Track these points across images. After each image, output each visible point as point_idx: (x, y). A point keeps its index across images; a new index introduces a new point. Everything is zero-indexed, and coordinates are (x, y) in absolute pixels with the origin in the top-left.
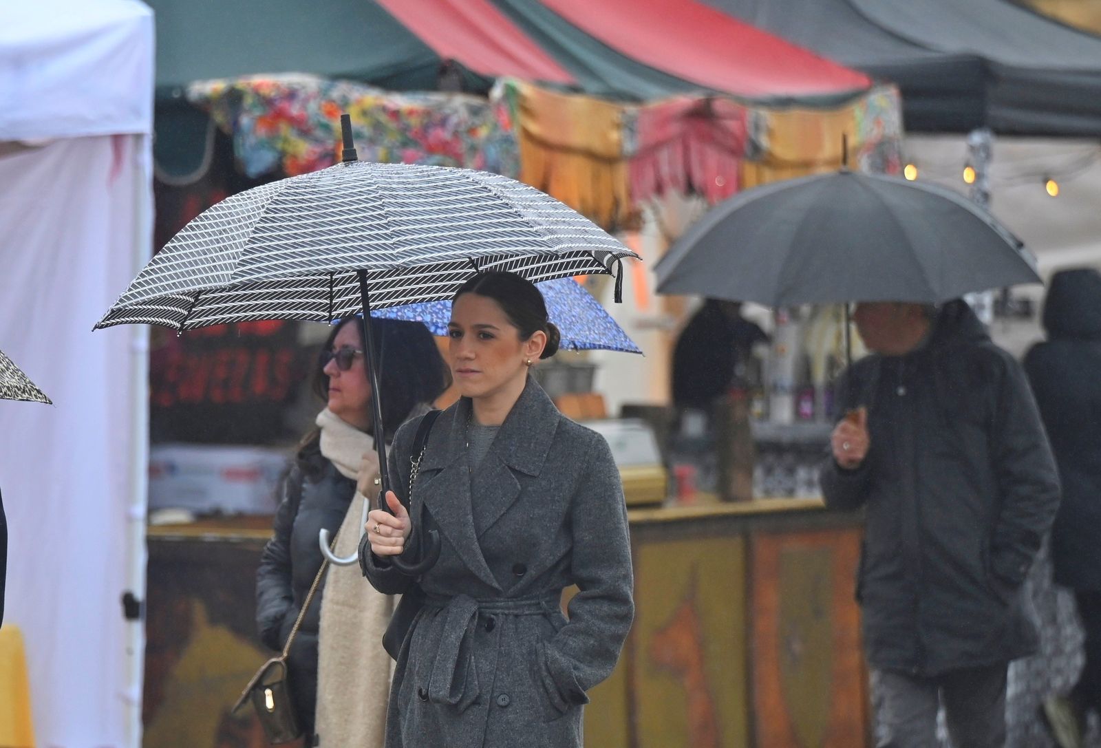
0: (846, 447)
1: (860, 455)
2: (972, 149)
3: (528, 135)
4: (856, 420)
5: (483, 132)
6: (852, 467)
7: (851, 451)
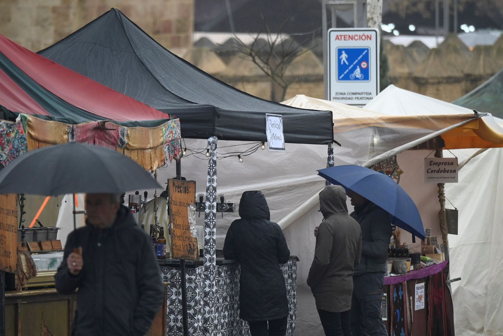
0: (74, 264)
1: (80, 268)
2: (209, 144)
3: (31, 136)
4: (78, 252)
5: (13, 135)
6: (77, 273)
7: (76, 266)
